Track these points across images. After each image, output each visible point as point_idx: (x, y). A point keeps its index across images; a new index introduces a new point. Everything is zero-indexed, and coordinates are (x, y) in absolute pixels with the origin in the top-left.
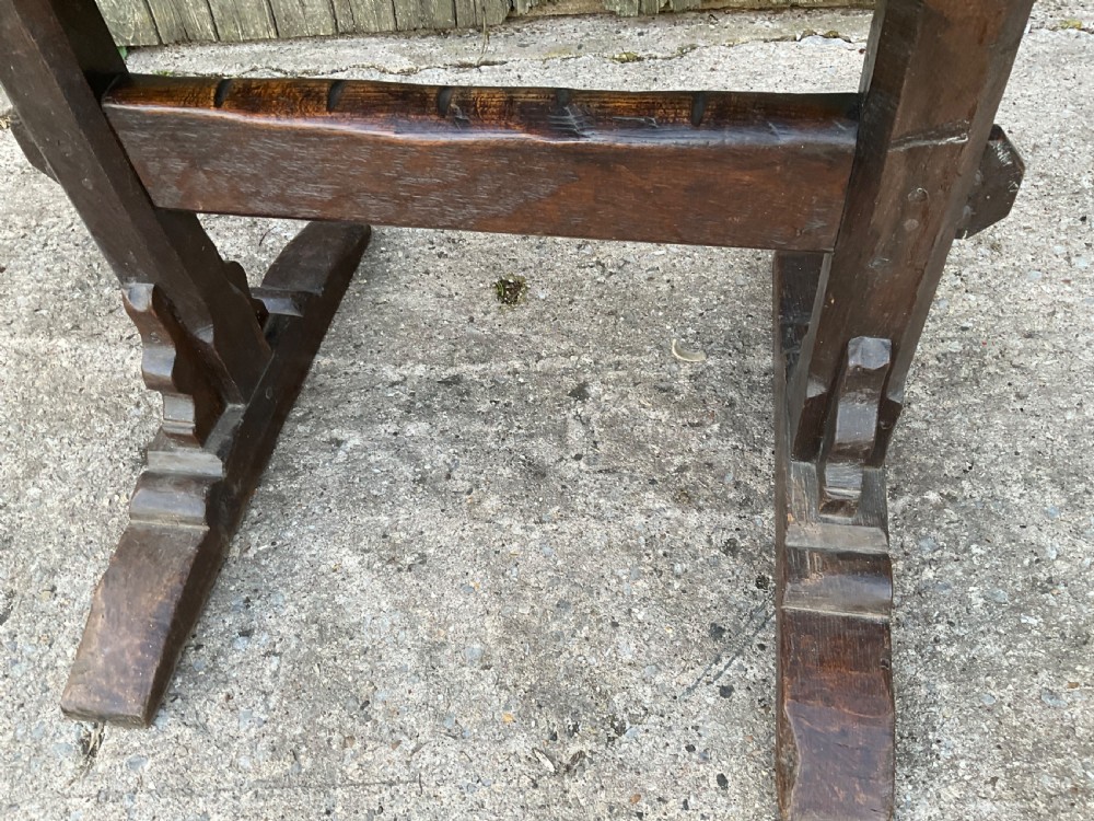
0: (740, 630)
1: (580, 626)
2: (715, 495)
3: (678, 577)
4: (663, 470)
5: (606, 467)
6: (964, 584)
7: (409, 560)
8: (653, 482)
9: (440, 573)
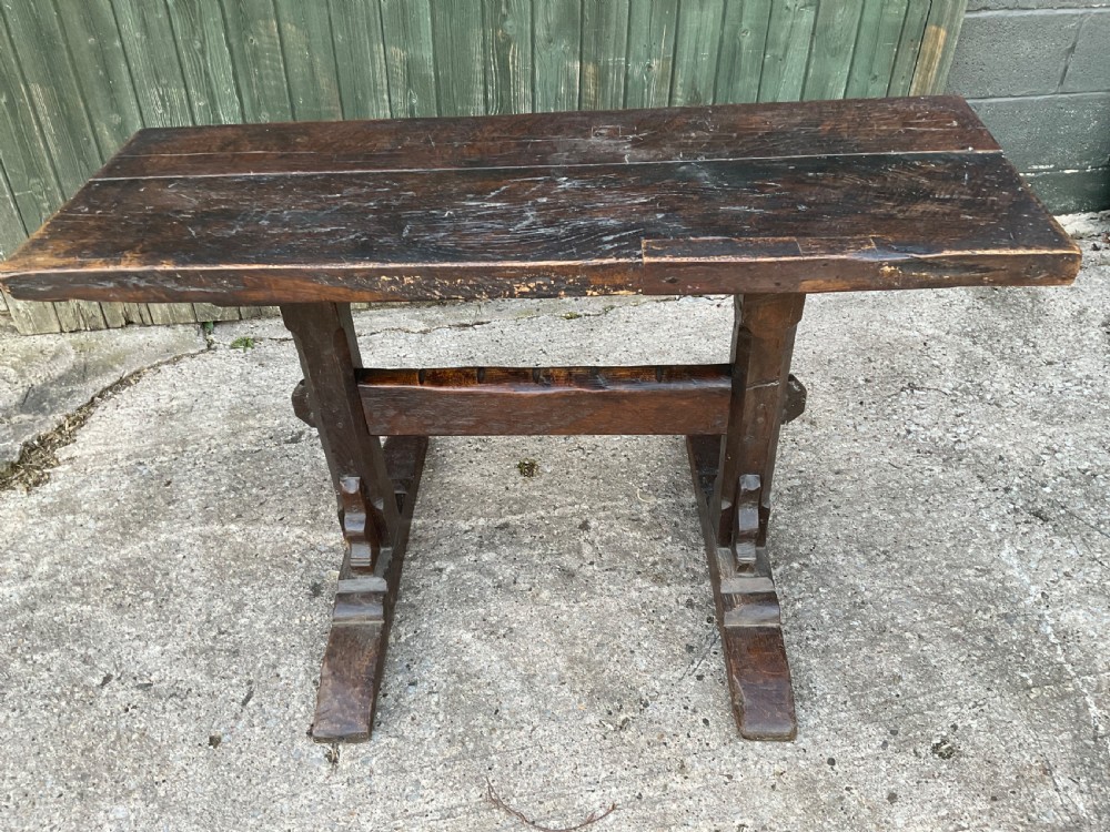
0: (702, 646)
1: (612, 655)
2: (676, 576)
3: (663, 622)
4: (643, 566)
5: (609, 567)
6: (818, 609)
7: (502, 631)
8: (639, 573)
9: (523, 636)
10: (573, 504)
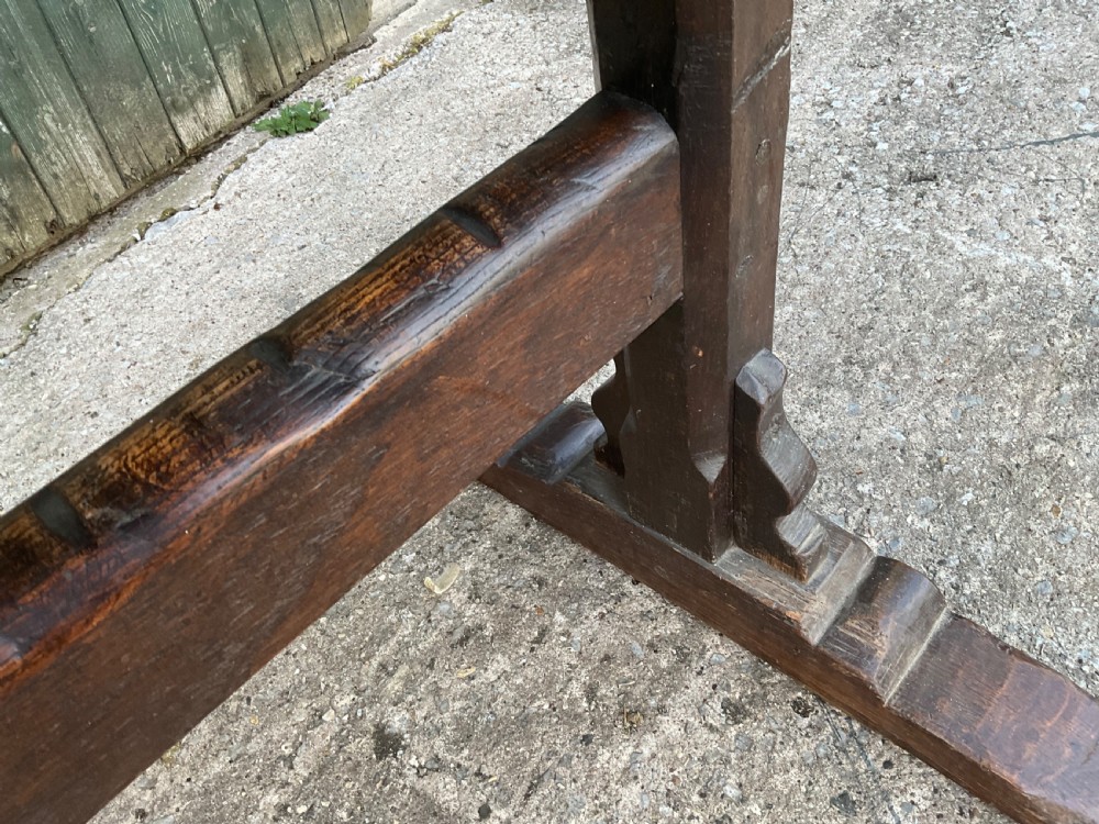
0: (855, 775)
2: (653, 680)
3: (743, 800)
4: (577, 716)
5: (526, 784)
6: (899, 522)
8: (587, 739)
10: (317, 717)
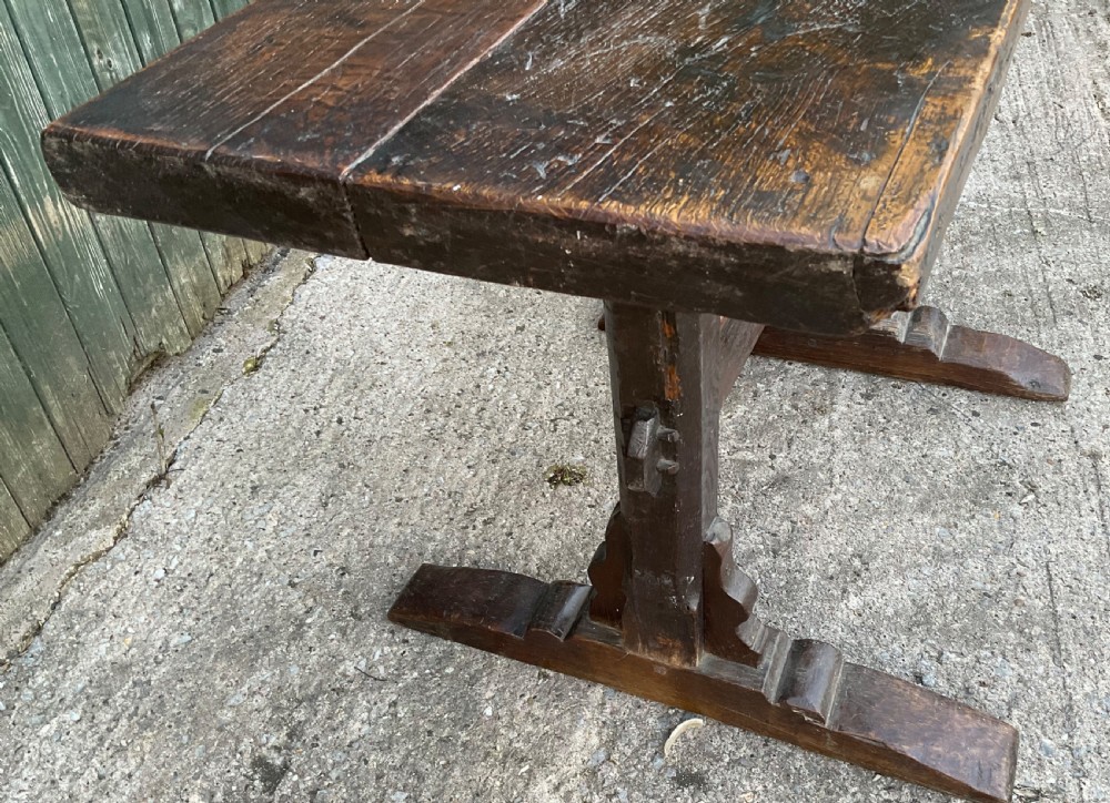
0: (932, 401)
1: (925, 473)
2: (822, 395)
3: (889, 421)
4: (794, 416)
7: (857, 563)
9: (871, 545)
